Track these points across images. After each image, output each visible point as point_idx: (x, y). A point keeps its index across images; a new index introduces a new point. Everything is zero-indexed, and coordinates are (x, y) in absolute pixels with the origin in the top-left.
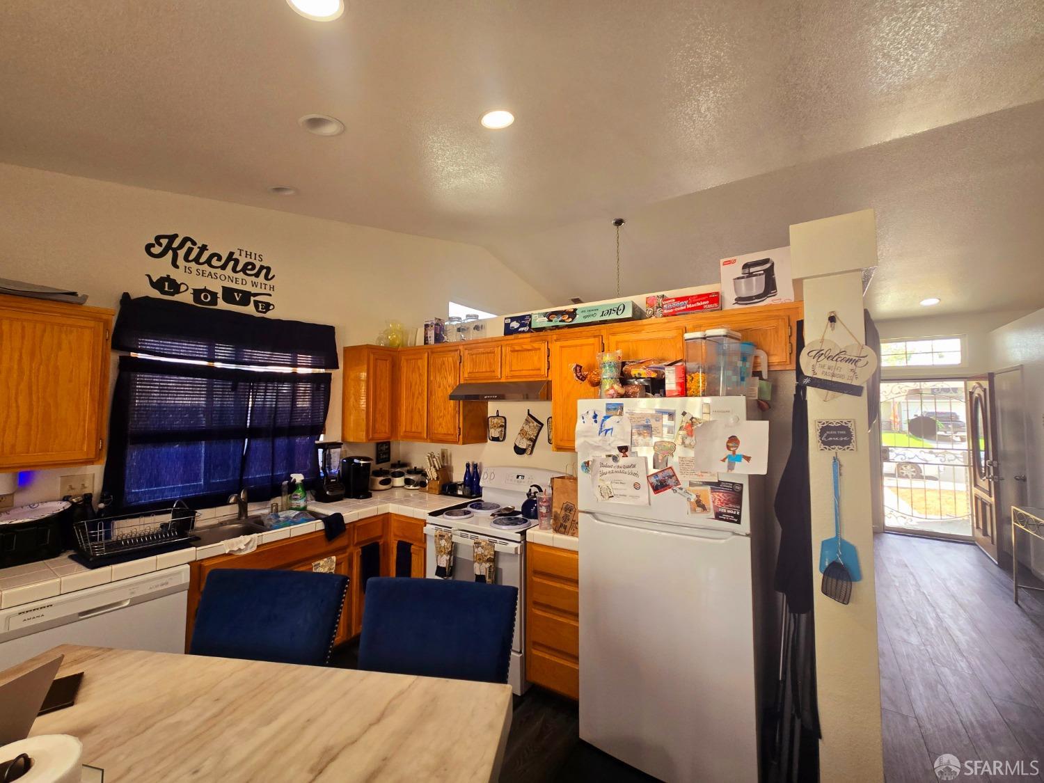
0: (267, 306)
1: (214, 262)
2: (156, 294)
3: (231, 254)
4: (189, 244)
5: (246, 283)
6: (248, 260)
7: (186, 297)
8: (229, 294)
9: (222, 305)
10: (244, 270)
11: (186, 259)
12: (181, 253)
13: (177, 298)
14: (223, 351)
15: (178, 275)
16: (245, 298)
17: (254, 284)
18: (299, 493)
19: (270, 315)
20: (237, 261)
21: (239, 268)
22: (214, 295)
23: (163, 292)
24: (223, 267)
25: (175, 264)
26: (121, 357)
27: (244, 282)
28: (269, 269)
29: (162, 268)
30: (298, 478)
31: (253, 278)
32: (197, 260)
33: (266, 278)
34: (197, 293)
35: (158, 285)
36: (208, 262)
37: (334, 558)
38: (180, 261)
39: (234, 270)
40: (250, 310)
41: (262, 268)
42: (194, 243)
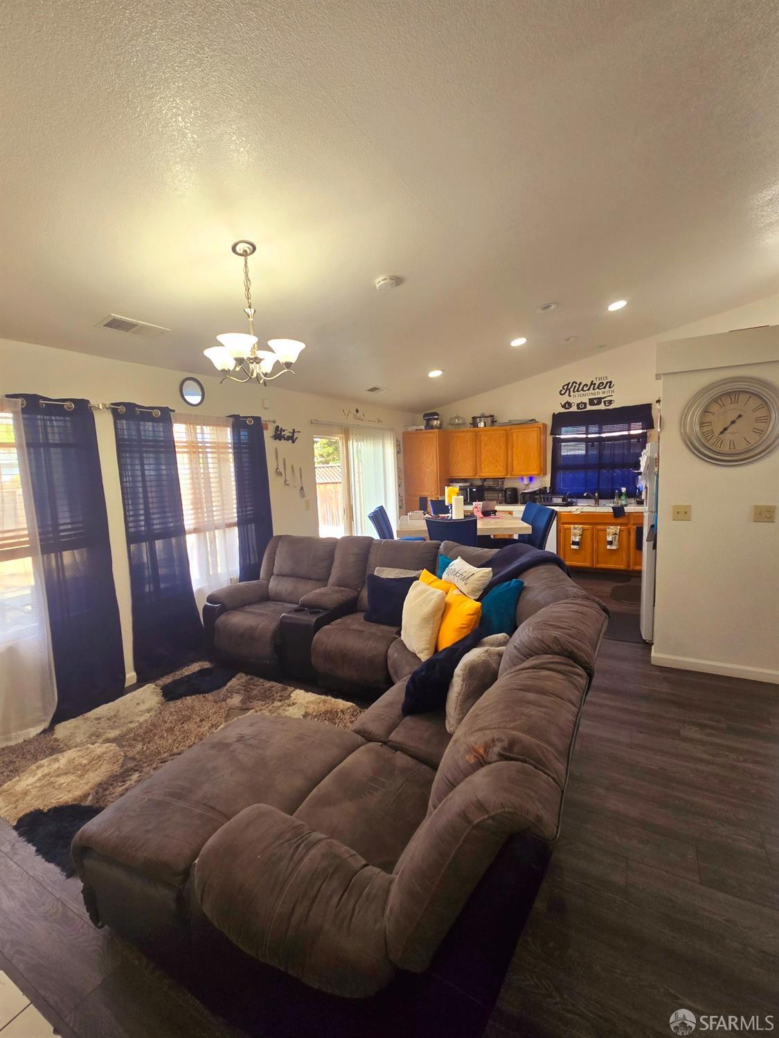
0: (610, 402)
1: (585, 389)
2: (563, 410)
3: (592, 381)
4: (575, 384)
5: (599, 394)
6: (600, 381)
7: (574, 409)
8: (592, 402)
9: (589, 408)
10: (598, 388)
11: (574, 392)
12: (572, 390)
13: (571, 410)
14: (594, 428)
15: (571, 400)
16: (599, 400)
17: (604, 393)
18: (623, 497)
19: (611, 407)
20: (595, 384)
21: (596, 387)
22: (585, 404)
23: (566, 409)
24: (589, 390)
25: (570, 396)
26: (553, 438)
27: (598, 393)
28: (611, 382)
29: (565, 398)
30: (624, 490)
31: (603, 390)
32: (578, 391)
33: (610, 387)
34: (578, 405)
35: (564, 406)
36: (582, 390)
37: (619, 527)
38: (572, 393)
39: (594, 389)
40: (602, 407)
41: (607, 383)
42: (576, 383)
